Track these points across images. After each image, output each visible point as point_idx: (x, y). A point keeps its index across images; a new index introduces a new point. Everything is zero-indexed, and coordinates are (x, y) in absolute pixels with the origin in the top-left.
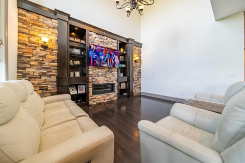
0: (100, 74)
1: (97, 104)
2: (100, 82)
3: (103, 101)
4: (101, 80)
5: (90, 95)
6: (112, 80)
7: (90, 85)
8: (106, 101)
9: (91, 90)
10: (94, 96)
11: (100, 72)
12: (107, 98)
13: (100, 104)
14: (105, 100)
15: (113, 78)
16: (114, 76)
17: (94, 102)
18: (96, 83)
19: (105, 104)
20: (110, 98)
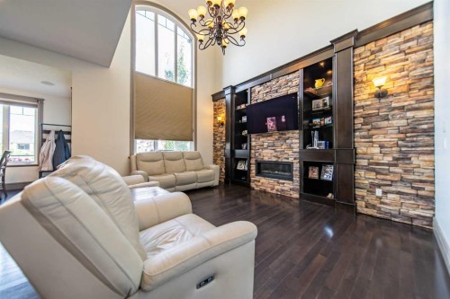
0: (266, 144)
1: (261, 191)
2: (266, 159)
3: (269, 190)
4: (267, 155)
5: (252, 175)
6: (286, 156)
7: (253, 161)
8: (274, 192)
9: (253, 168)
10: (258, 178)
11: (266, 141)
12: (277, 187)
13: (265, 192)
14: (273, 189)
15: (290, 153)
16: (290, 148)
17: (257, 186)
18: (260, 158)
19: (272, 196)
20: (283, 190)
